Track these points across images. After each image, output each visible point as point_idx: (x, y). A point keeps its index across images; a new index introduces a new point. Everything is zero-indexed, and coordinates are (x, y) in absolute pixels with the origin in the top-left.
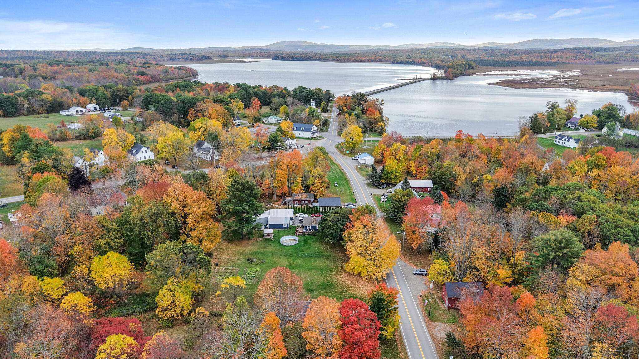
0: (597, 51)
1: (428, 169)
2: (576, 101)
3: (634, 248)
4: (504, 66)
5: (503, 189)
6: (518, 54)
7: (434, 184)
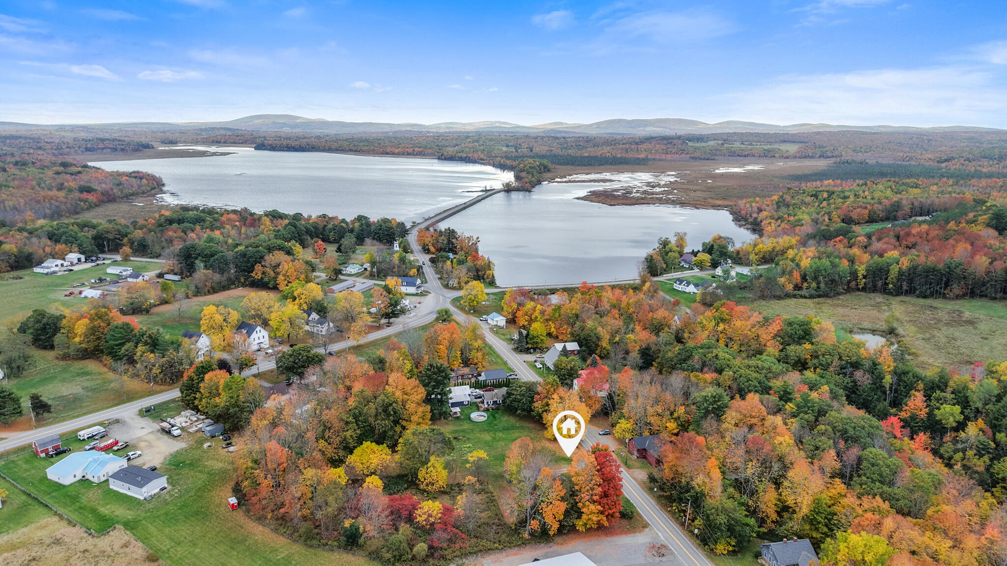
0: (689, 141)
1: (569, 330)
2: (685, 234)
3: (762, 396)
4: (585, 165)
5: (648, 348)
6: (598, 146)
7: (580, 346)
